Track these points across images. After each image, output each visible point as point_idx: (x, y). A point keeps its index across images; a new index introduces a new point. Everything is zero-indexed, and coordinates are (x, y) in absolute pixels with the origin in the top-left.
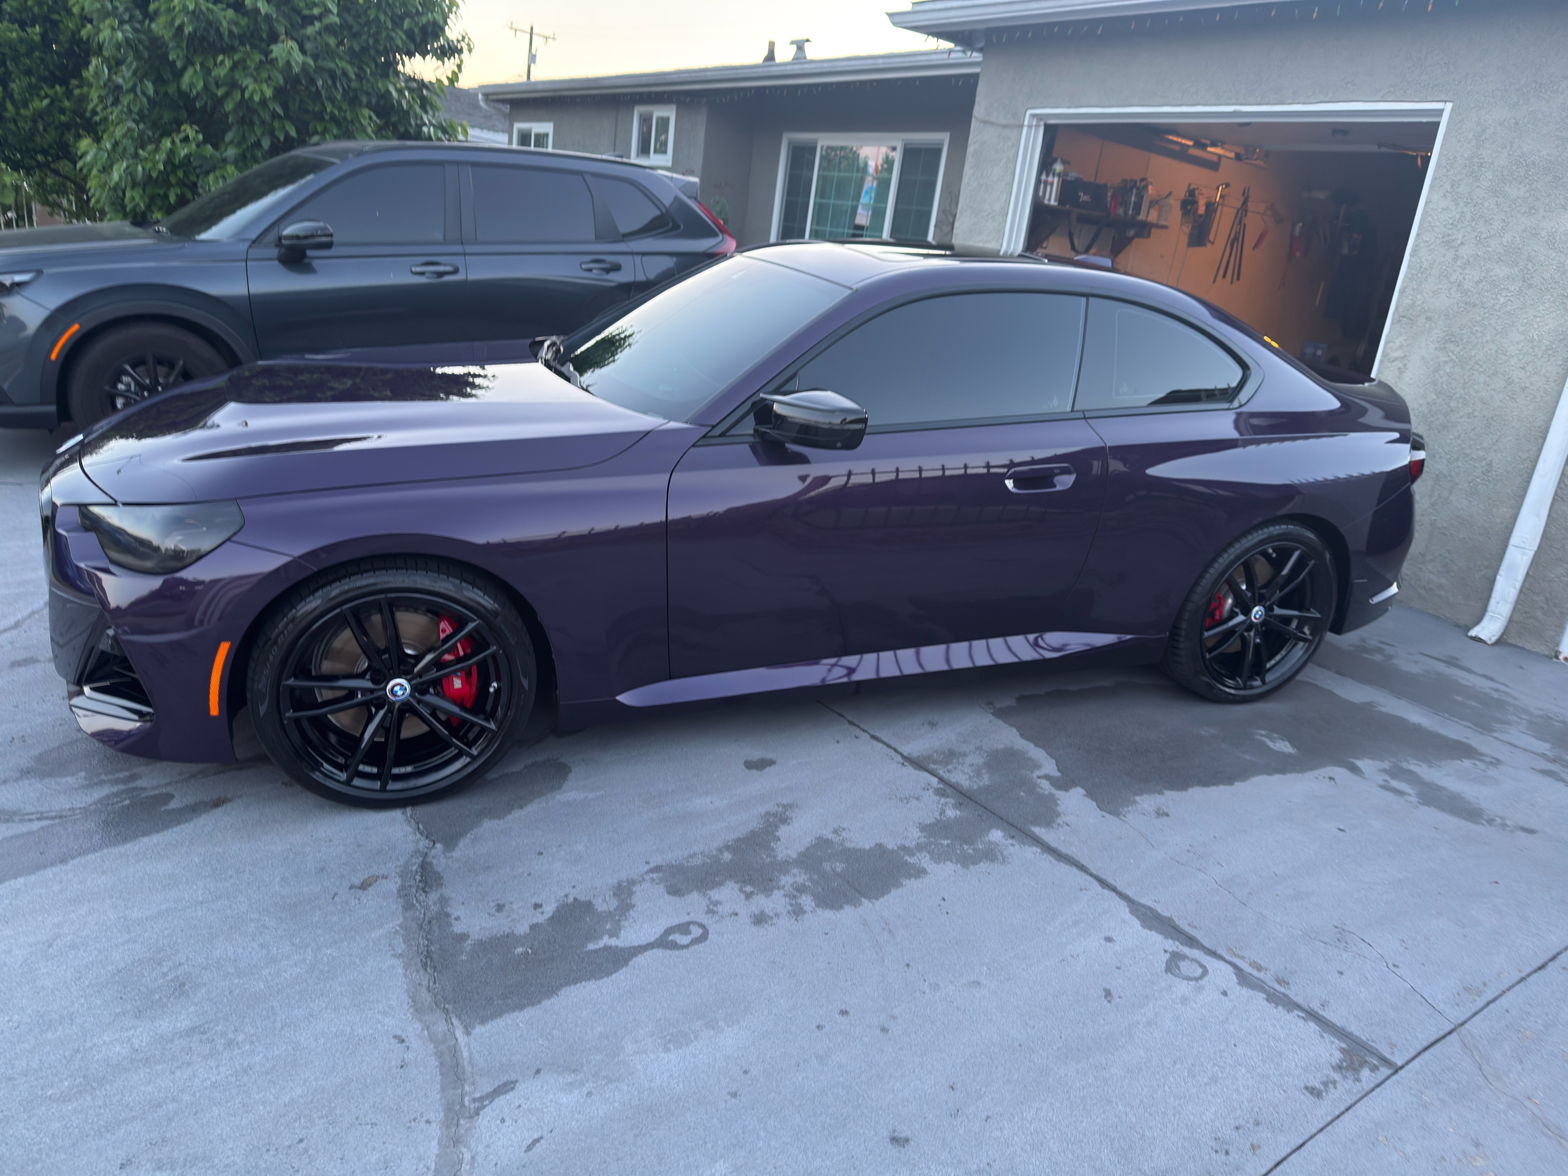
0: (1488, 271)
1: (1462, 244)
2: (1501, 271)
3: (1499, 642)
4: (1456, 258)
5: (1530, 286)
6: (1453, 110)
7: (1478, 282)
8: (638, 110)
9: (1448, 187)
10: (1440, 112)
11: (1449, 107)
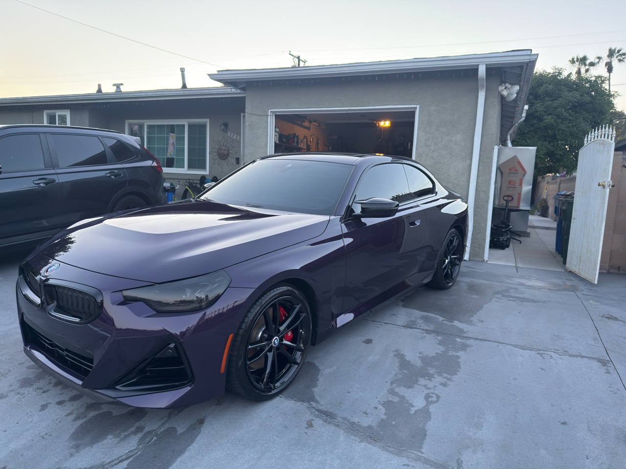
0: (440, 153)
1: (431, 145)
2: (444, 152)
3: (470, 260)
4: (430, 150)
5: (453, 156)
6: (420, 107)
7: (438, 156)
8: (45, 113)
9: (423, 129)
10: (416, 108)
11: (418, 106)
